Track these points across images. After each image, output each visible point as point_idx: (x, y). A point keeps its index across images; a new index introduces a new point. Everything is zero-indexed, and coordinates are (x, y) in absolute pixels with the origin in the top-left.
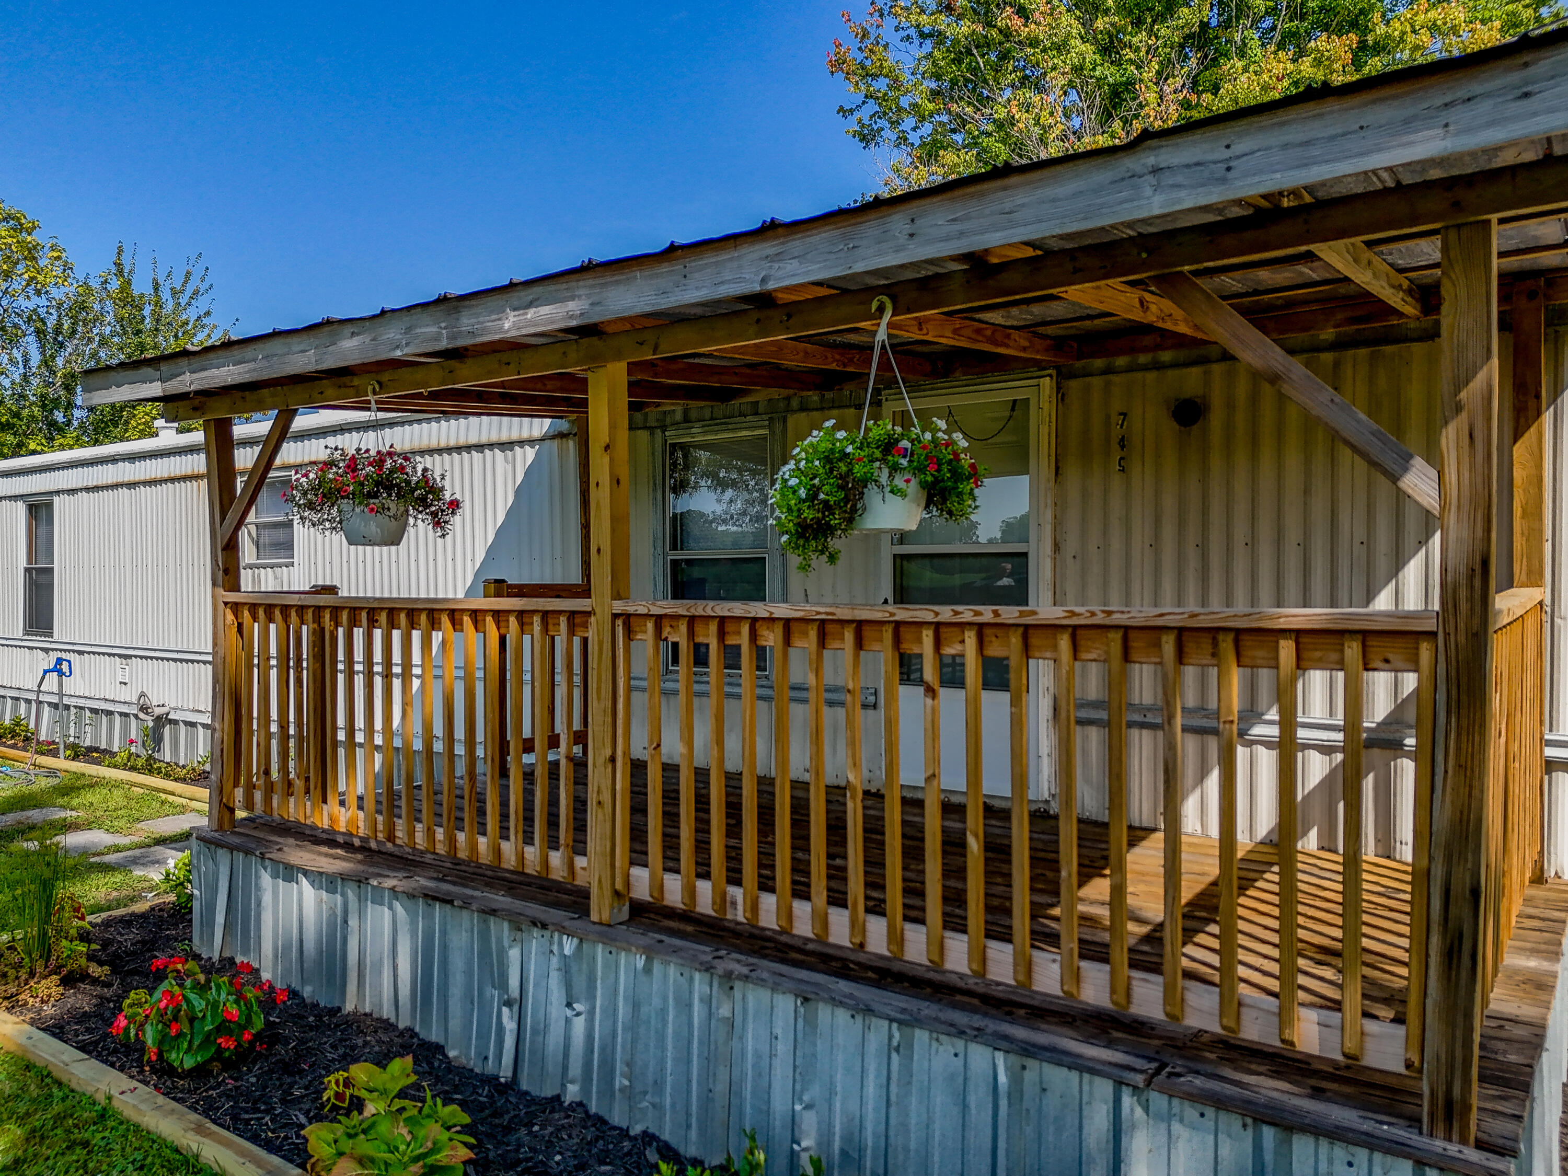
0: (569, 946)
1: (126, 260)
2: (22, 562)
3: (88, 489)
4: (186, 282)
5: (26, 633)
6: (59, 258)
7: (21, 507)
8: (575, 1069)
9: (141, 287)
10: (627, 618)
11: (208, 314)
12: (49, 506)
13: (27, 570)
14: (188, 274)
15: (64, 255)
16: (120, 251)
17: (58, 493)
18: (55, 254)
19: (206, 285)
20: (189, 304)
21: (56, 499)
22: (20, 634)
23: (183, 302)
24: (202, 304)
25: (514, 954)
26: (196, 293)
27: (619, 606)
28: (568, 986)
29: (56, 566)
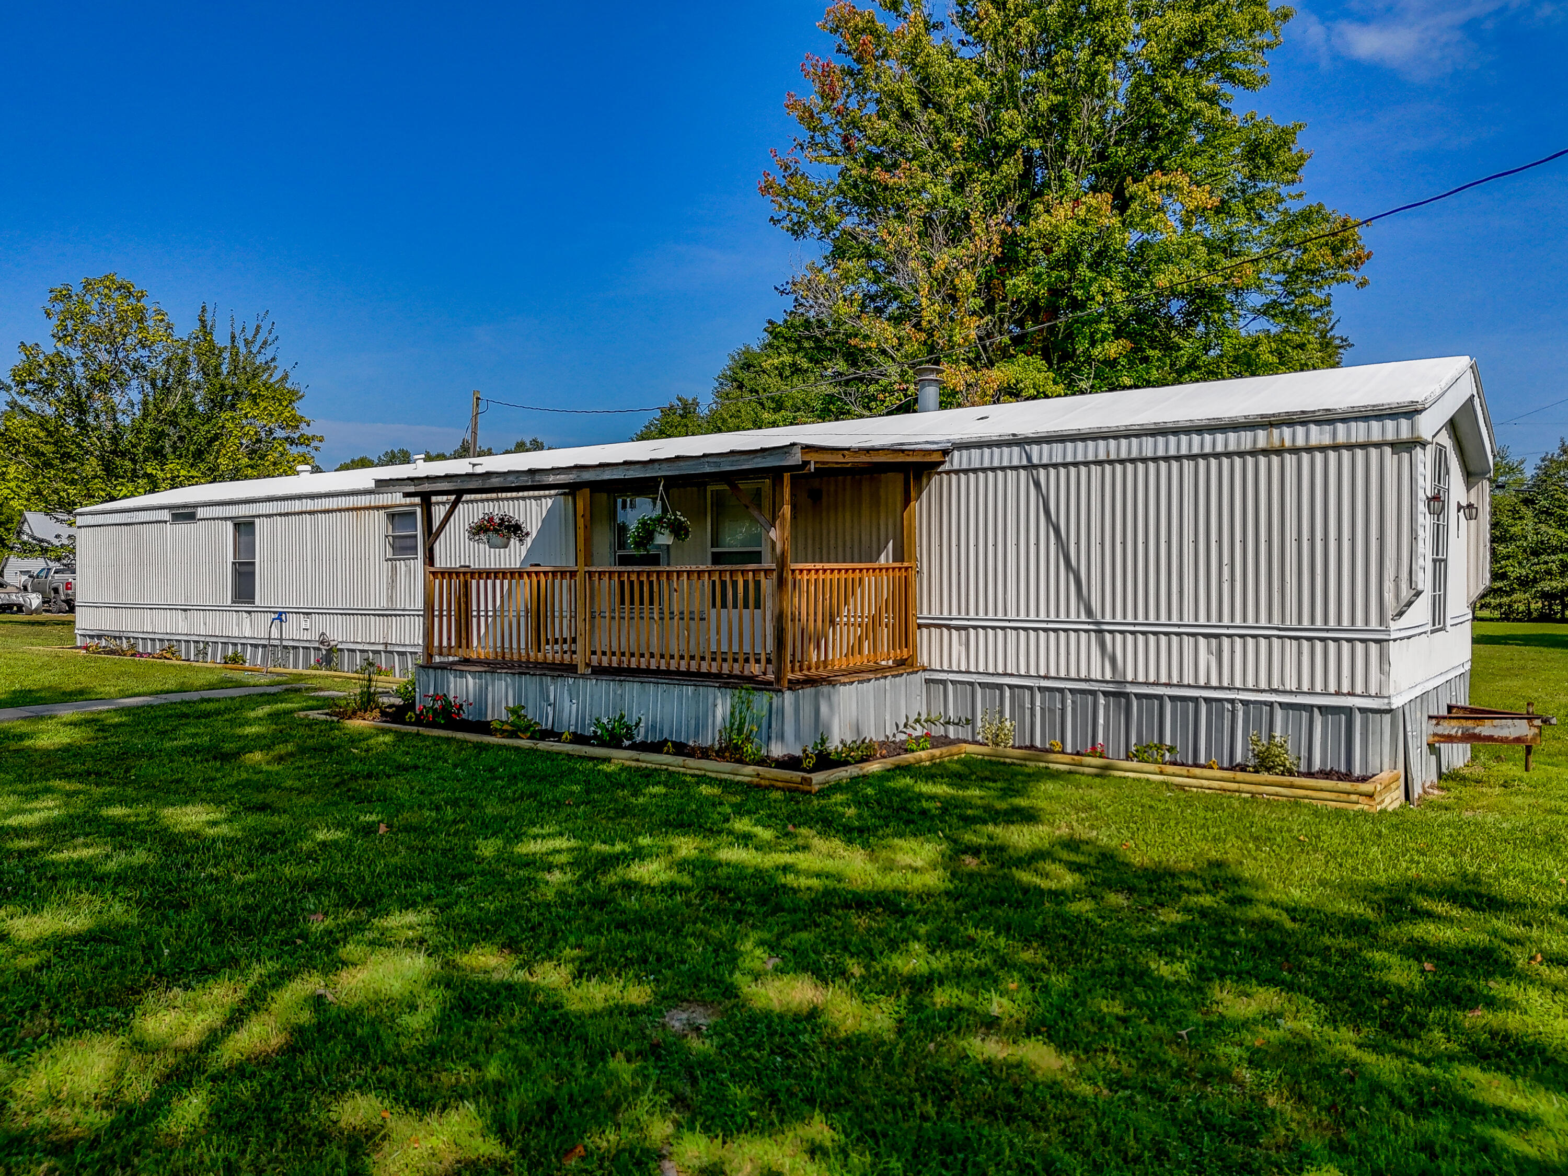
0: (571, 681)
1: (208, 317)
2: (230, 559)
3: (280, 515)
4: (256, 334)
5: (233, 602)
6: (162, 320)
7: (230, 525)
8: (573, 722)
9: (221, 339)
10: (590, 573)
11: (273, 359)
12: (252, 524)
13: (234, 563)
14: (258, 328)
15: (166, 318)
16: (204, 310)
17: (259, 516)
18: (160, 317)
19: (273, 337)
20: (259, 352)
21: (257, 521)
22: (229, 603)
23: (254, 351)
24: (269, 353)
25: (552, 688)
26: (265, 343)
27: (587, 569)
28: (570, 695)
29: (257, 561)
